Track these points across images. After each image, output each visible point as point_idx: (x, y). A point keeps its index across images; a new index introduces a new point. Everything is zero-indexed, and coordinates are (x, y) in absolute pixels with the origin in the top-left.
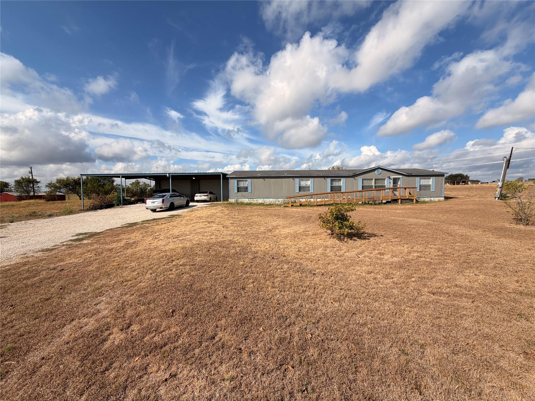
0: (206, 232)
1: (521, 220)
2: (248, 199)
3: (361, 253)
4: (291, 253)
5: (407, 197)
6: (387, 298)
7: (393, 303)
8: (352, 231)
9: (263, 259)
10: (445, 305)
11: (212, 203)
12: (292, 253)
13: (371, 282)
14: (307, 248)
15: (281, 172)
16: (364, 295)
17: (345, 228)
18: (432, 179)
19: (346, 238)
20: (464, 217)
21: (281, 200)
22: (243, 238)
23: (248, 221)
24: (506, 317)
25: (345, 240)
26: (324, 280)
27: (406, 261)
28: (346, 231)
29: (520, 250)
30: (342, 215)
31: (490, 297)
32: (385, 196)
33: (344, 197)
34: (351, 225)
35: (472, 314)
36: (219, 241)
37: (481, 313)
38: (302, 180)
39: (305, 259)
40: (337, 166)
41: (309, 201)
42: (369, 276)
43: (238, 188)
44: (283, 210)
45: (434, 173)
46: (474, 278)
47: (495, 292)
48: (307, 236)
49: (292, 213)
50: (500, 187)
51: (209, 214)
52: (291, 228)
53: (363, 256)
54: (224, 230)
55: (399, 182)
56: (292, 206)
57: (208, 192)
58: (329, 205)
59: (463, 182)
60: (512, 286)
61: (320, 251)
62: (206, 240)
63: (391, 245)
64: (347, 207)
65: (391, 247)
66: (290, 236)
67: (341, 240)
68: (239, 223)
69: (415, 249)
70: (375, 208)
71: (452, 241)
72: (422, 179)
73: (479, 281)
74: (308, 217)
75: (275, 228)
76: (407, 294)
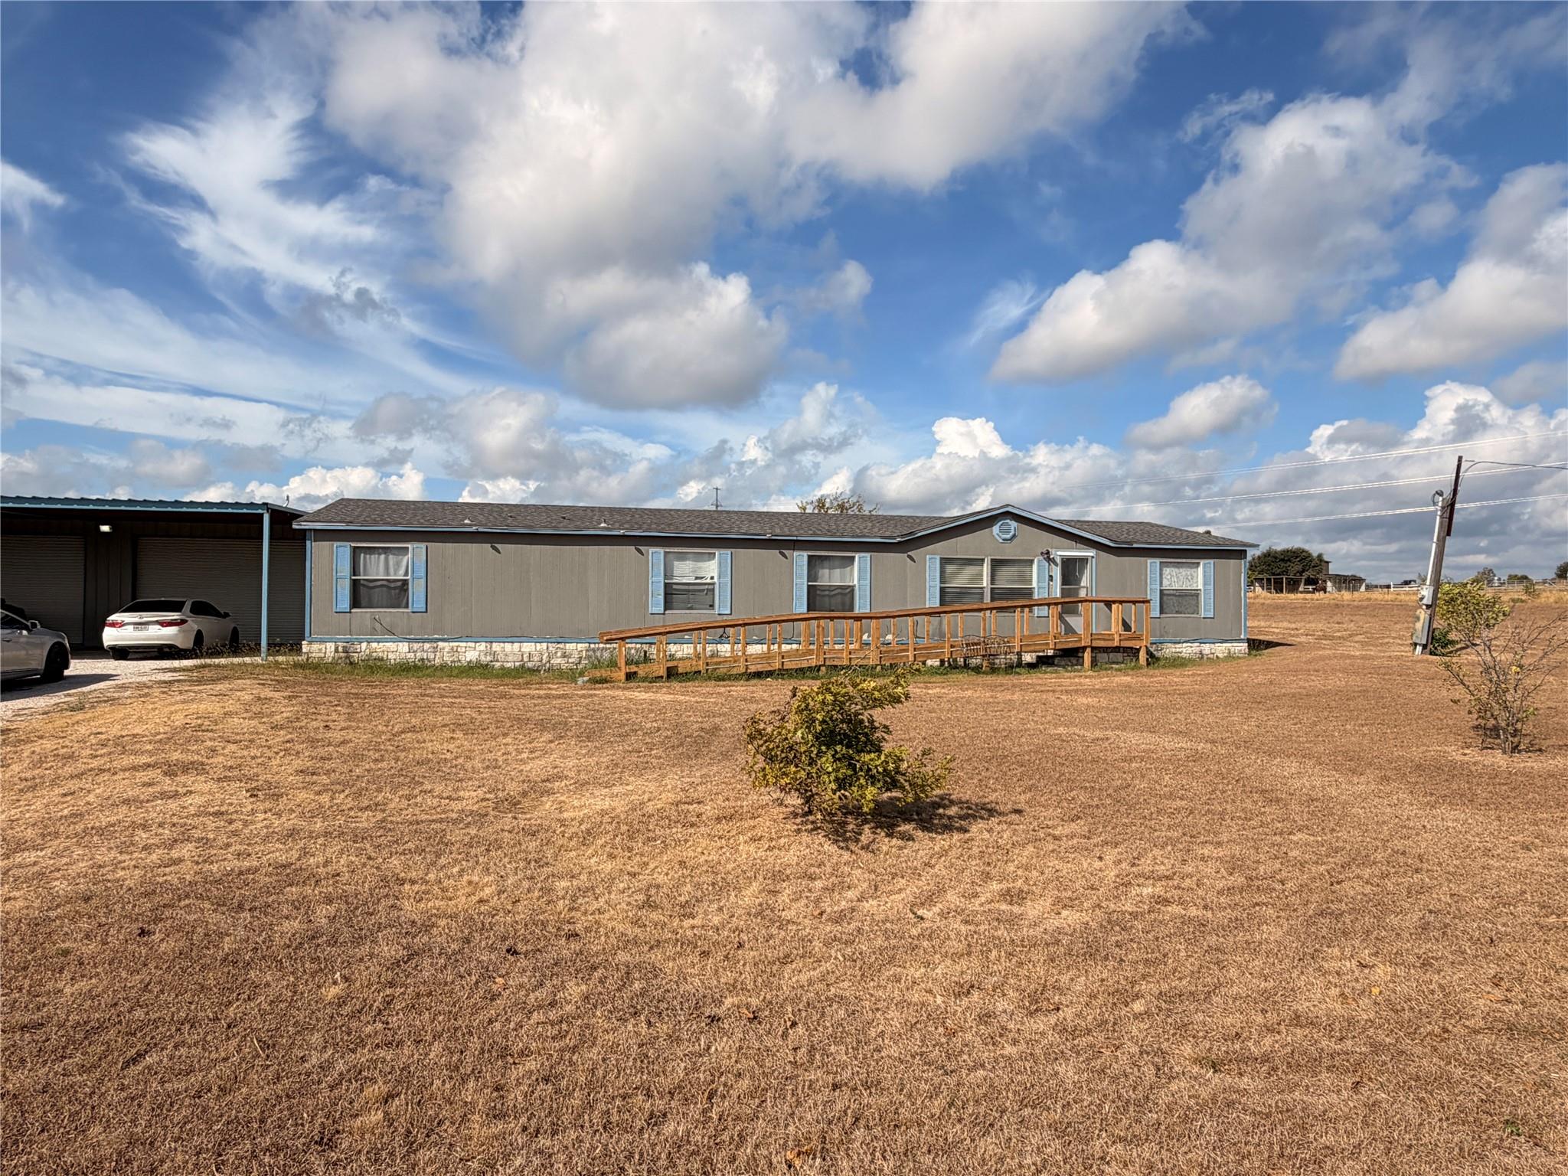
0: (145, 827)
1: (1496, 729)
2: (410, 641)
3: (929, 900)
4: (607, 916)
5: (1117, 637)
6: (1034, 1107)
7: (1056, 1130)
8: (894, 794)
9: (453, 959)
10: (1260, 1113)
11: (208, 661)
12: (611, 919)
13: (969, 1036)
14: (688, 888)
15: (582, 513)
16: (939, 1103)
17: (862, 781)
18: (1204, 567)
19: (866, 827)
20: (1315, 724)
21: (576, 649)
22: (359, 852)
23: (397, 760)
24: (1469, 1138)
25: (863, 838)
26: (757, 1045)
27: (1111, 922)
28: (869, 797)
29: (1499, 851)
30: (849, 722)
31: (1410, 1057)
32: (1034, 636)
33: (865, 637)
34: (891, 766)
35: (1356, 1141)
36: (218, 876)
37: (1386, 1133)
38: (682, 557)
39: (675, 945)
40: (836, 499)
41: (709, 654)
42: (958, 1006)
43: (355, 585)
44: (583, 696)
45: (1211, 544)
46: (1357, 980)
47: (1429, 1034)
48: (692, 825)
49: (629, 711)
50: (1428, 607)
51: (179, 720)
52: (615, 790)
53: (936, 909)
54: (253, 812)
55: (1084, 579)
56: (630, 676)
57: (183, 603)
58: (801, 673)
59: (1309, 582)
60: (1483, 1002)
61: (750, 896)
62: (137, 872)
63: (1053, 851)
64: (873, 684)
65: (1054, 863)
66: (609, 828)
67: (846, 840)
68: (345, 768)
69: (1145, 865)
70: (993, 687)
71: (1279, 825)
72: (1167, 564)
73: (1375, 991)
74: (702, 729)
75: (538, 789)
76: (1114, 1079)
